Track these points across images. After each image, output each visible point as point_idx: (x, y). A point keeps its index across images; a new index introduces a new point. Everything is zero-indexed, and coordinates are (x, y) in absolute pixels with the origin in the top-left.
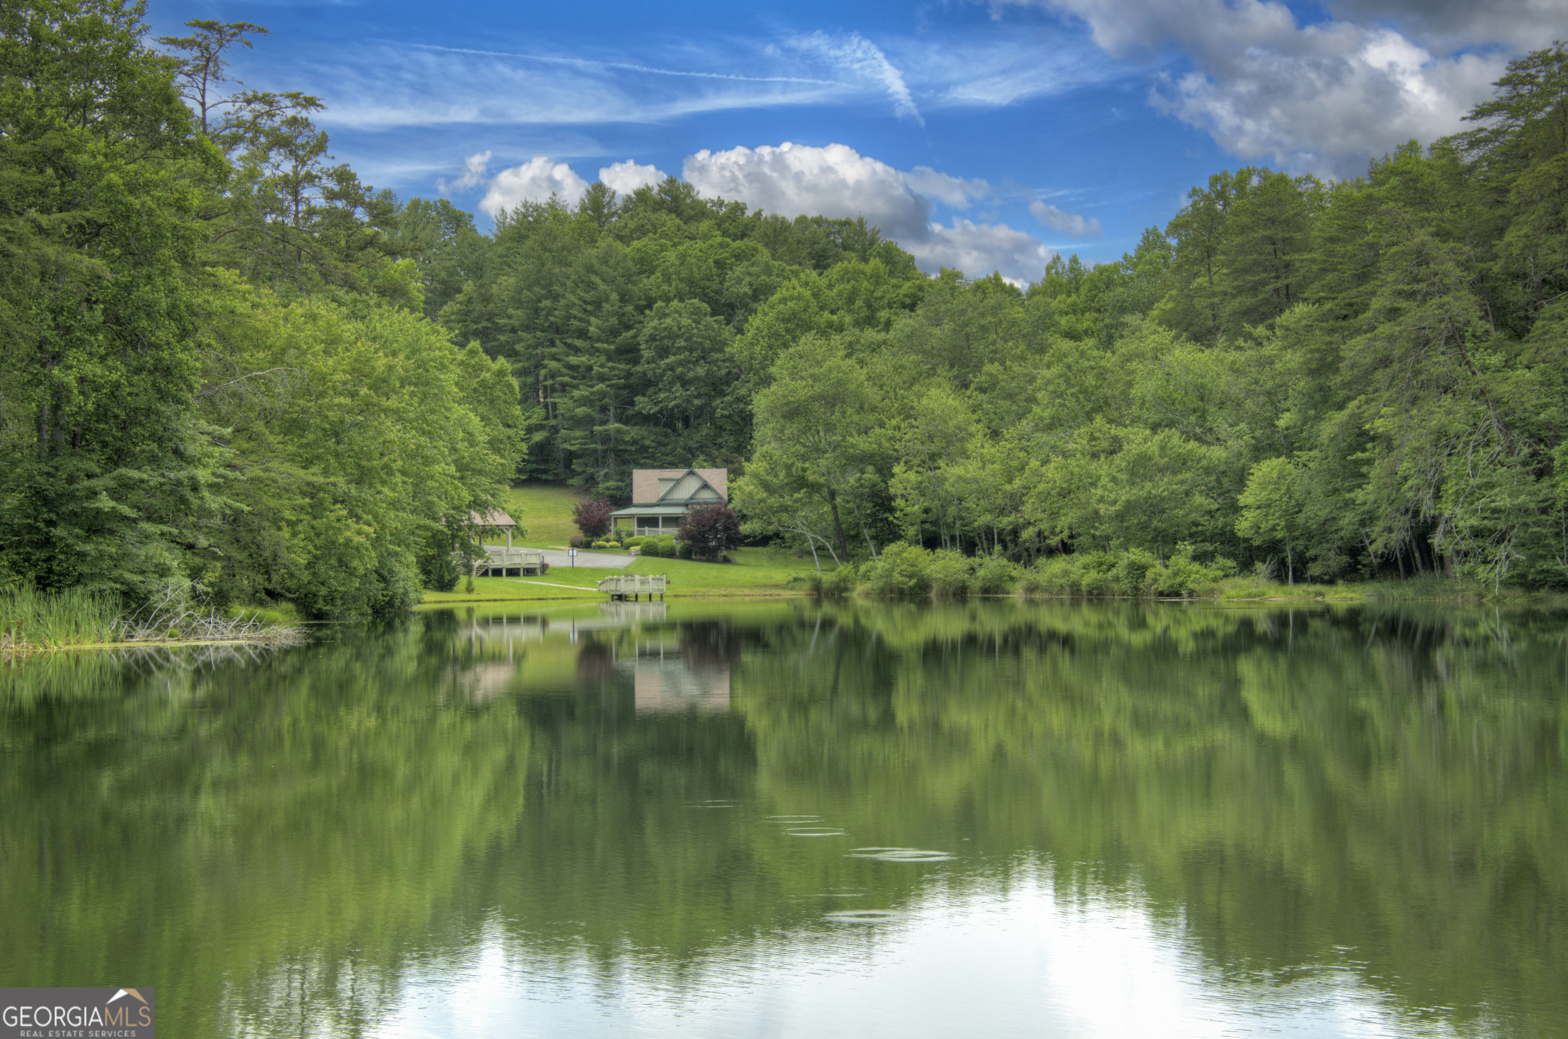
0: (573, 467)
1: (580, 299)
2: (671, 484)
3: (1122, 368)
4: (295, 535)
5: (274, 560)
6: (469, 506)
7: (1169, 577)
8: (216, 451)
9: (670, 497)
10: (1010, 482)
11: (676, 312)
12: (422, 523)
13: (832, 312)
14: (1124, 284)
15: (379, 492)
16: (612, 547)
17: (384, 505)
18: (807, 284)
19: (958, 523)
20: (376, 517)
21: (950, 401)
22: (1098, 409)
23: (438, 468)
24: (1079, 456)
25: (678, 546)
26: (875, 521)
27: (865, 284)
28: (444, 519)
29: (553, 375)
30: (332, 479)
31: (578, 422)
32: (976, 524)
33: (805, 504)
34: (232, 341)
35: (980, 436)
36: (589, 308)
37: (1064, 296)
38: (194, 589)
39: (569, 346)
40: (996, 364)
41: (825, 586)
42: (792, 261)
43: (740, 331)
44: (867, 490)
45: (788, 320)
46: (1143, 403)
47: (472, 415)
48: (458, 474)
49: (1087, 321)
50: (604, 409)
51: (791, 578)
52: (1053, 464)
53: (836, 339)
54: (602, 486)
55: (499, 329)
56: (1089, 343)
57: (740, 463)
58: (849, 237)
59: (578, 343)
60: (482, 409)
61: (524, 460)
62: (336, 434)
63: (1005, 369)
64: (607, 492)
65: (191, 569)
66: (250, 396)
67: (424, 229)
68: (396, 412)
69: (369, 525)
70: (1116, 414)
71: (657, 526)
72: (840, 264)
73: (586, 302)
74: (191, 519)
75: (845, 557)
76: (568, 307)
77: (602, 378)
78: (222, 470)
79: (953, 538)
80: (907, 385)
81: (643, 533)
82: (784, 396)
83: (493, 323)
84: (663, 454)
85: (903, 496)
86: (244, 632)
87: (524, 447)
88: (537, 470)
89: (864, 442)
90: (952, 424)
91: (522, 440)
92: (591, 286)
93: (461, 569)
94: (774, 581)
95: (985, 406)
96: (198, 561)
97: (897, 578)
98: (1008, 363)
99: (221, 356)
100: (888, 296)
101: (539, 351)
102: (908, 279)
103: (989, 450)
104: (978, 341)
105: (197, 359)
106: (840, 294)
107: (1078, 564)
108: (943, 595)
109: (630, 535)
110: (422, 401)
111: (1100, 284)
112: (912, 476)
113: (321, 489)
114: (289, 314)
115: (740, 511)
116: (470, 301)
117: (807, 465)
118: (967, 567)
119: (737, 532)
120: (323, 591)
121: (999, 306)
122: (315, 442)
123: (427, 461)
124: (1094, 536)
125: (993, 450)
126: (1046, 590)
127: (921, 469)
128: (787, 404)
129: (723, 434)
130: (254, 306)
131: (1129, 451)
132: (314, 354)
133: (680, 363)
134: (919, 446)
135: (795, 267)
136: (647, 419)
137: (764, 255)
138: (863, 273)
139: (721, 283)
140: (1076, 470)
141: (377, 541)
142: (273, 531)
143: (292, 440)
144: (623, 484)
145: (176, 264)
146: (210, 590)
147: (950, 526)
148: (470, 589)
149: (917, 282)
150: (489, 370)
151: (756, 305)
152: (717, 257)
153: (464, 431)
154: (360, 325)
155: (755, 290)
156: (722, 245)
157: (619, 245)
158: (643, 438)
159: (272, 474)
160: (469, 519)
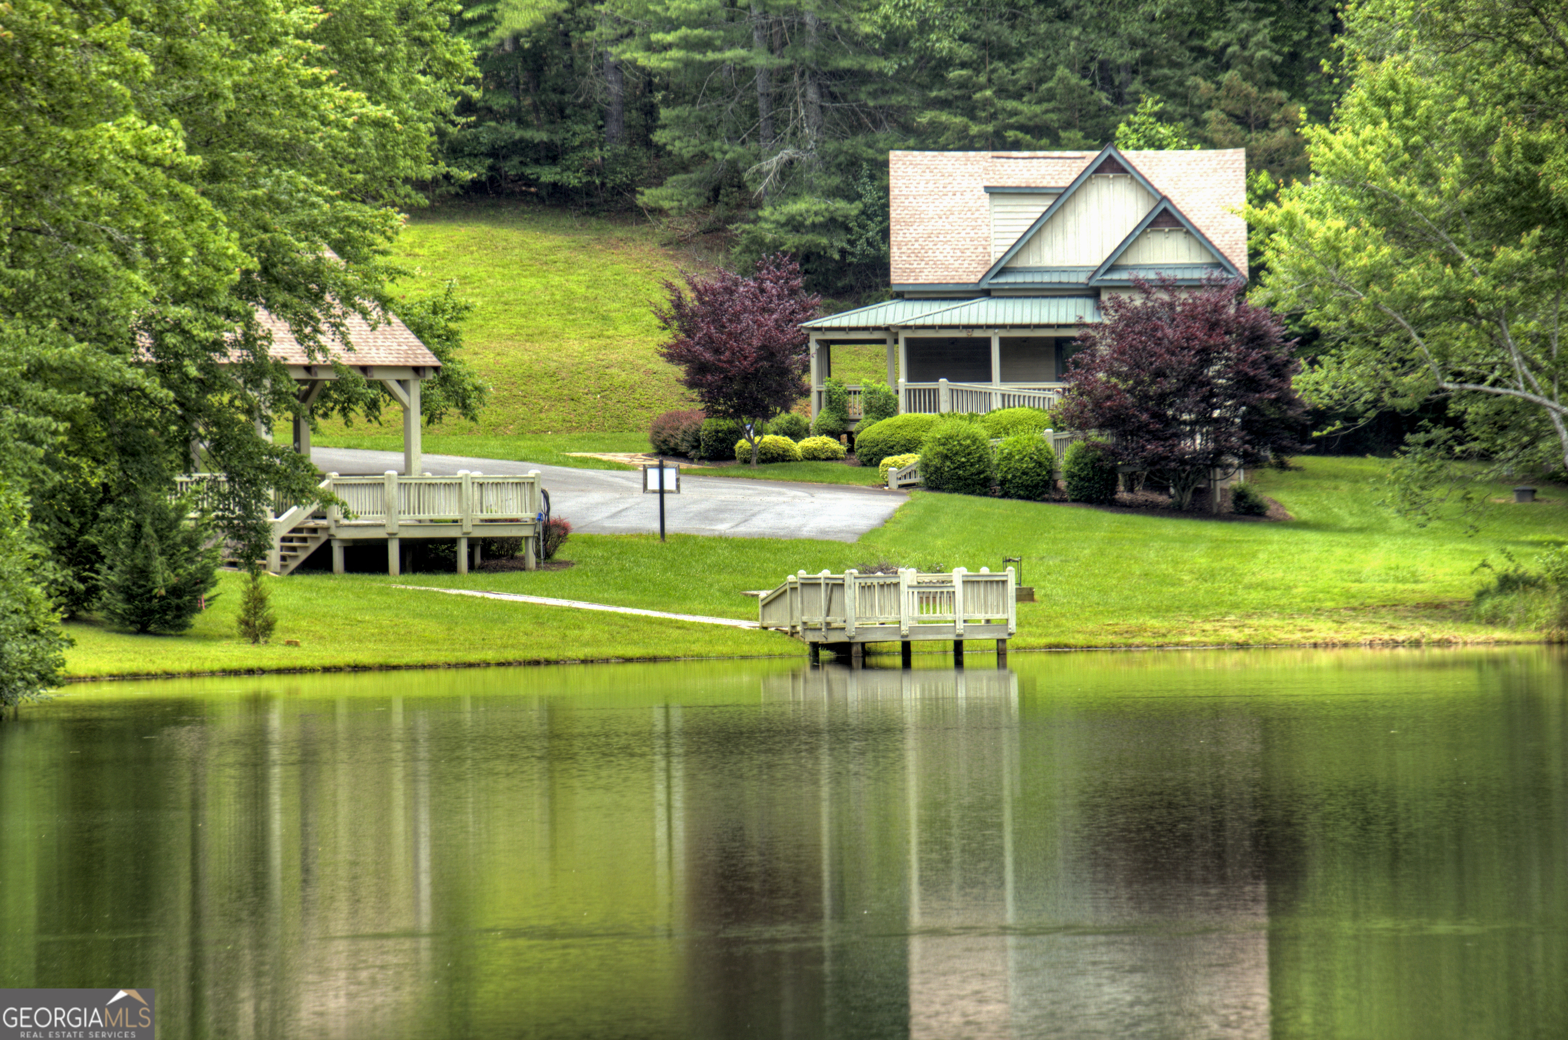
2: (1036, 208)
6: (247, 290)
9: (1031, 260)
12: (51, 354)
16: (812, 456)
23: (113, 132)
28: (144, 340)
33: (1538, 288)
48: (197, 161)
51: (1488, 576)
57: (1291, 123)
61: (466, 106)
64: (792, 241)
81: (931, 402)
84: (1004, 91)
87: (465, 52)
88: (520, 147)
94: (1426, 589)
109: (882, 407)
115: (1296, 316)
117: (1546, 135)
119: (1287, 400)
123: (69, 101)
144: (853, 209)
148: (253, 623)
160: (248, 342)
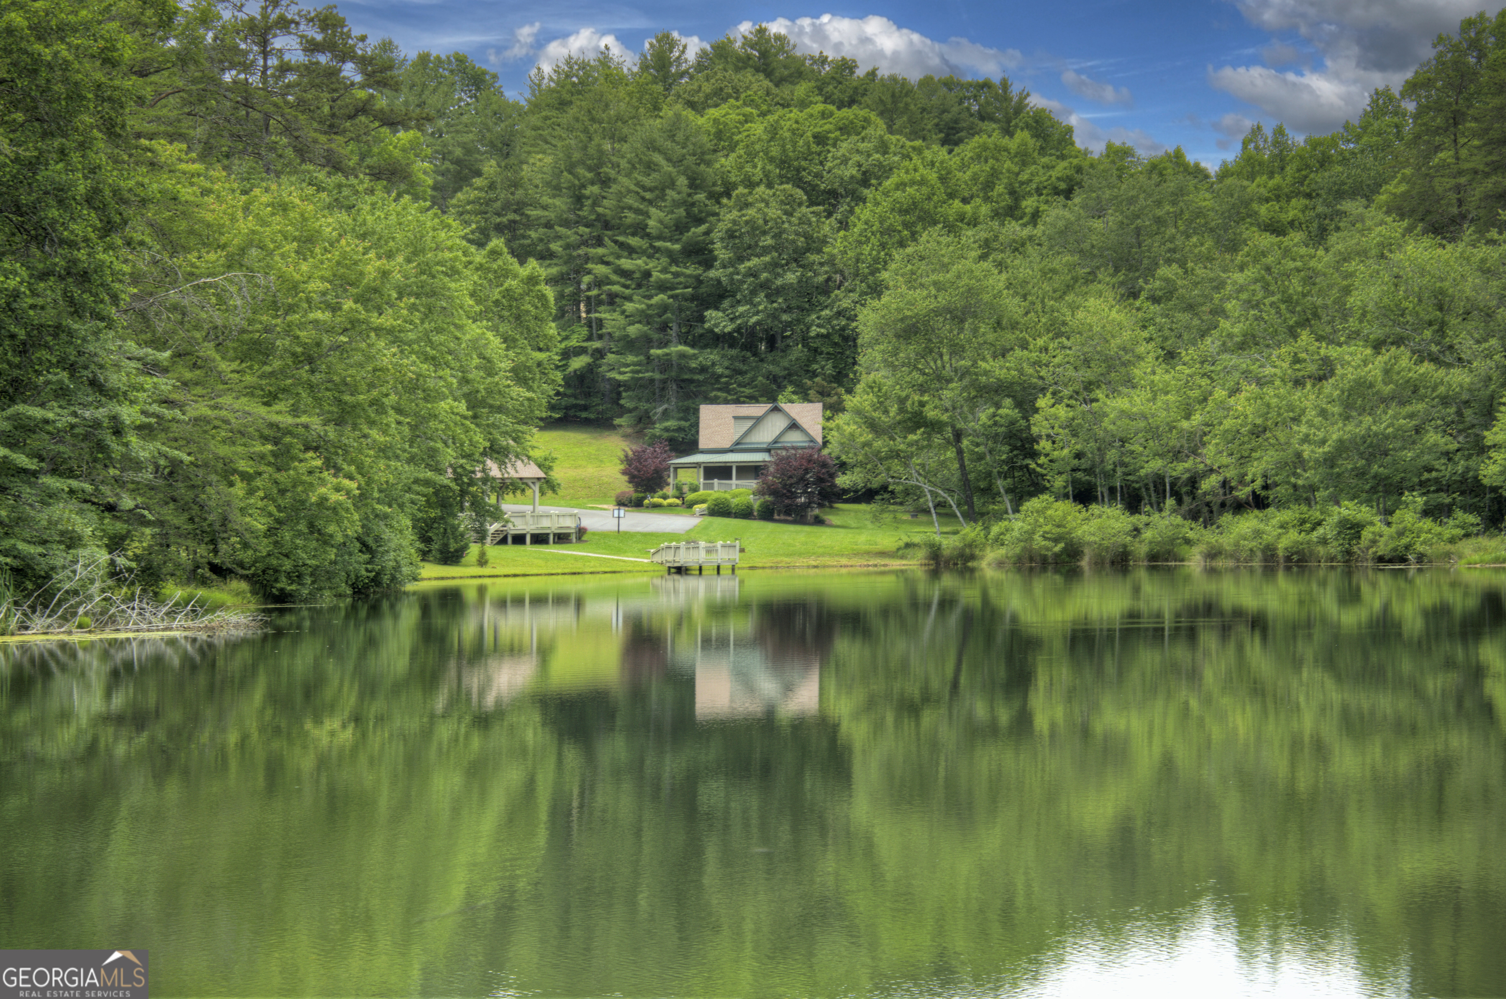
0: (622, 402)
1: (638, 184)
2: (749, 424)
3: (1337, 270)
4: (251, 492)
5: (223, 525)
6: (484, 454)
7: (1392, 538)
8: (148, 382)
9: (748, 440)
10: (1188, 417)
11: (763, 200)
12: (421, 476)
13: (965, 201)
14: (1344, 161)
15: (365, 436)
16: (670, 505)
17: (372, 452)
18: (933, 164)
19: (1120, 471)
20: (360, 468)
21: (1114, 314)
22: (1304, 323)
23: (444, 405)
24: (1278, 383)
25: (756, 504)
26: (1012, 468)
27: (1008, 164)
28: (450, 470)
29: (599, 283)
30: (304, 419)
31: (629, 345)
32: (1143, 472)
33: (922, 448)
34: (174, 237)
35: (1150, 358)
36: (648, 195)
37: (1265, 177)
38: (112, 563)
39: (622, 245)
40: (1175, 266)
41: (946, 553)
42: (914, 135)
43: (844, 225)
44: (1003, 429)
45: (907, 212)
46: (1364, 314)
47: (490, 335)
48: (470, 413)
49: (1294, 210)
50: (664, 327)
51: (901, 544)
52: (1243, 394)
53: (969, 234)
54: (658, 429)
55: (530, 224)
56: (1296, 237)
57: (839, 395)
58: (988, 103)
59: (634, 241)
60: (504, 328)
61: (558, 393)
62: (310, 360)
63: (1186, 272)
64: (666, 435)
65: (110, 538)
66: (197, 310)
67: (435, 91)
68: (390, 331)
69: (351, 478)
70: (1328, 329)
71: (730, 478)
72: (977, 138)
73: (644, 188)
74: (112, 472)
75: (972, 516)
76: (620, 196)
77: (663, 287)
78: (155, 408)
79: (1112, 490)
80: (1058, 294)
81: (711, 487)
82: (899, 310)
83: (523, 214)
84: (740, 385)
85: (1049, 436)
86: (180, 620)
87: (558, 376)
88: (575, 406)
89: (1001, 368)
90: (1115, 343)
91: (557, 367)
92: (650, 167)
93: (473, 535)
94: (879, 548)
95: (1158, 320)
96: (120, 527)
97: (1038, 542)
98: (1190, 265)
99: (159, 257)
100: (1037, 179)
101: (580, 252)
102: (1063, 157)
103: (1162, 376)
104: (1151, 236)
105: (126, 261)
106: (975, 178)
107: (1274, 522)
108: (1099, 564)
109: (695, 489)
110: (426, 316)
111: (1313, 162)
112: (1062, 412)
113: (288, 432)
114: (250, 203)
115: (838, 458)
116: (492, 186)
117: (926, 398)
118: (1130, 527)
119: (834, 485)
120: (288, 565)
121: (1181, 192)
122: (282, 371)
123: (430, 396)
124: (1295, 487)
125: (1167, 377)
126: (1232, 556)
127: (1072, 402)
128: (902, 320)
129: (819, 358)
130: (206, 192)
131: (1343, 376)
132: (283, 256)
133: (766, 267)
134: (1071, 373)
135: (918, 143)
136: (716, 340)
137: (878, 127)
138: (1007, 150)
139: (821, 163)
140: (1274, 401)
141: (361, 499)
142: (222, 487)
143: (251, 368)
144: (687, 424)
145: (100, 135)
146: (134, 565)
147: (1109, 475)
148: (482, 561)
149: (1075, 161)
150: (515, 276)
151: (866, 191)
152: (818, 130)
153: (481, 356)
154: (344, 216)
155: (864, 173)
156: (824, 115)
157: (689, 114)
158: (714, 364)
159: (223, 413)
160: (484, 471)
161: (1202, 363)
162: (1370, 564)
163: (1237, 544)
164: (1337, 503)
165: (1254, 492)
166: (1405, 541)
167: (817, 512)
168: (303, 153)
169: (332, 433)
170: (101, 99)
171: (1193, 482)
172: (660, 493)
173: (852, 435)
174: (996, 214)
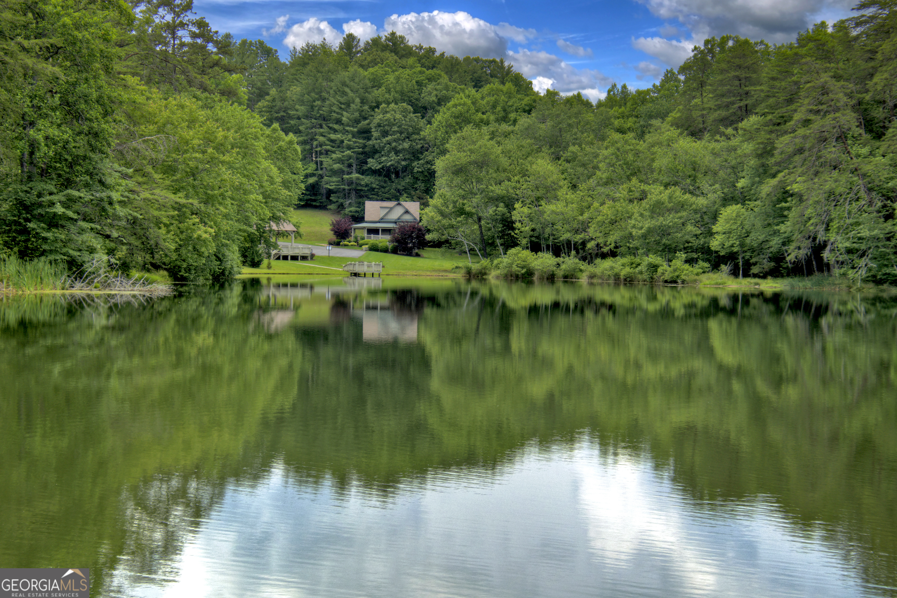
0: (331, 198)
1: (338, 101)
2: (387, 210)
3: (649, 151)
4: (168, 232)
5: (156, 246)
6: (270, 219)
7: (671, 272)
8: (124, 182)
9: (386, 218)
10: (582, 215)
11: (393, 110)
12: (242, 228)
13: (483, 113)
14: (652, 101)
15: (218, 209)
16: (352, 245)
17: (220, 217)
18: (469, 96)
19: (551, 238)
21: (549, 167)
22: (634, 174)
23: (252, 197)
24: (622, 201)
25: (390, 246)
26: (503, 235)
27: (503, 97)
28: (255, 226)
29: (321, 145)
30: (190, 201)
31: (334, 173)
32: (561, 239)
33: (463, 224)
34: (134, 118)
35: (565, 188)
36: (343, 106)
37: (617, 108)
38: (109, 261)
39: (330, 128)
40: (577, 146)
41: (474, 271)
42: (461, 83)
43: (430, 123)
44: (500, 217)
45: (458, 117)
46: (660, 171)
47: (272, 166)
48: (264, 200)
49: (630, 123)
50: (350, 166)
51: (454, 266)
52: (607, 205)
53: (485, 129)
54: (347, 210)
55: (290, 117)
56: (630, 135)
57: (427, 199)
58: (494, 70)
59: (336, 127)
60: (279, 163)
61: (303, 194)
62: (194, 175)
63: (582, 149)
64: (350, 214)
65: (108, 250)
66: (144, 151)
67: (248, 57)
68: (228, 163)
69: (212, 227)
70: (644, 177)
71: (378, 234)
72: (488, 85)
73: (341, 103)
74: (109, 221)
75: (486, 255)
76: (331, 106)
78: (126, 194)
79: (548, 246)
80: (525, 157)
81: (370, 238)
82: (453, 161)
83: (287, 113)
84: (383, 193)
85: (520, 221)
86: (138, 286)
87: (303, 186)
88: (310, 199)
89: (499, 189)
90: (549, 180)
91: (302, 182)
92: (344, 93)
93: (264, 255)
94: (444, 268)
95: (569, 170)
96: (113, 245)
97: (515, 268)
98: (583, 146)
99: (128, 127)
100: (516, 105)
101: (313, 130)
102: (527, 95)
103: (570, 196)
104: (566, 132)
105: (114, 128)
106: (488, 103)
107: (619, 263)
108: (541, 279)
109: (363, 239)
110: (244, 157)
111: (638, 101)
112: (526, 210)
113: (184, 206)
114: (168, 104)
115: (426, 227)
116: (274, 100)
117: (465, 201)
118: (555, 263)
119: (424, 239)
120: (185, 265)
122: (181, 179)
123: (246, 193)
124: (629, 247)
125: (573, 196)
126: (601, 278)
127: (530, 206)
128: (455, 166)
129: (418, 182)
130: (148, 99)
131: (651, 199)
132: (181, 128)
133: (395, 140)
134: (530, 193)
135: (463, 86)
136: (374, 172)
137: (445, 79)
138: (502, 91)
139: (419, 94)
140: (620, 209)
141: (216, 237)
142: (156, 229)
143: (168, 177)
144: (360, 209)
145: (102, 72)
146: (118, 262)
147: (547, 240)
148: (269, 267)
149: (533, 97)
150: (283, 141)
151: (439, 108)
152: (418, 79)
153: (268, 176)
154: (209, 112)
155: (439, 99)
156: (421, 72)
157: (361, 70)
158: (372, 183)
159: (156, 197)
160: (270, 227)
161: (588, 190)
162: (661, 284)
163: (603, 273)
164: (647, 256)
165: (610, 249)
166: (677, 274)
167: (417, 251)
168: (190, 83)
169: (202, 207)
170: (102, 57)
171: (584, 244)
172: (348, 240)
173: (432, 217)
174: (497, 120)
